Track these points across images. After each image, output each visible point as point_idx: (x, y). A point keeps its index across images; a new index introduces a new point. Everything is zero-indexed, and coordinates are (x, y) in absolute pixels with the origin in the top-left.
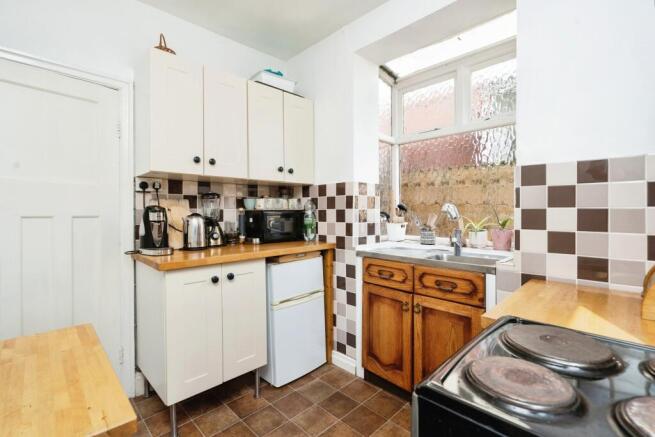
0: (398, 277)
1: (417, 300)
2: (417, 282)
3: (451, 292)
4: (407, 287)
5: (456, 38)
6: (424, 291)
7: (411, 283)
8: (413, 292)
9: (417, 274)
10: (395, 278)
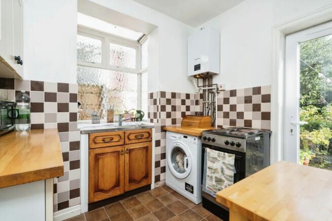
0: (116, 139)
1: (127, 147)
2: (126, 139)
3: (141, 139)
4: (121, 143)
5: (114, 26)
6: (130, 142)
7: (123, 140)
8: (125, 144)
9: (126, 135)
10: (114, 140)
